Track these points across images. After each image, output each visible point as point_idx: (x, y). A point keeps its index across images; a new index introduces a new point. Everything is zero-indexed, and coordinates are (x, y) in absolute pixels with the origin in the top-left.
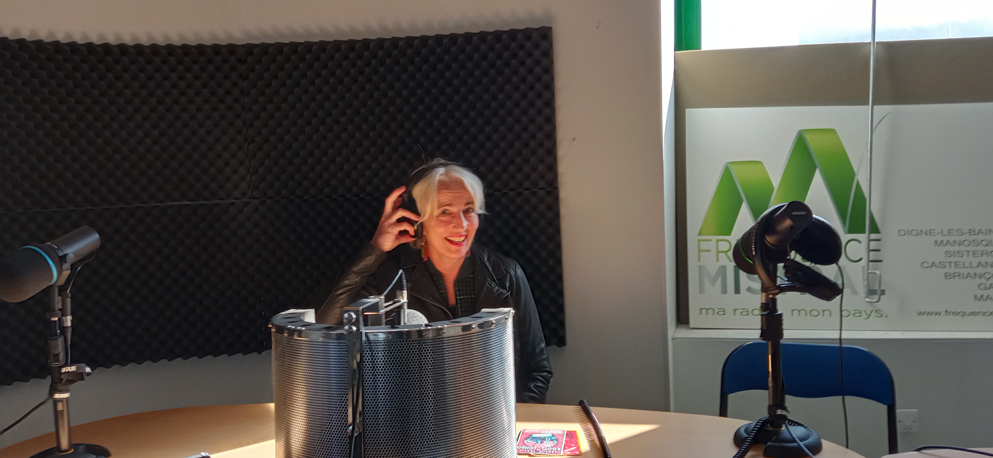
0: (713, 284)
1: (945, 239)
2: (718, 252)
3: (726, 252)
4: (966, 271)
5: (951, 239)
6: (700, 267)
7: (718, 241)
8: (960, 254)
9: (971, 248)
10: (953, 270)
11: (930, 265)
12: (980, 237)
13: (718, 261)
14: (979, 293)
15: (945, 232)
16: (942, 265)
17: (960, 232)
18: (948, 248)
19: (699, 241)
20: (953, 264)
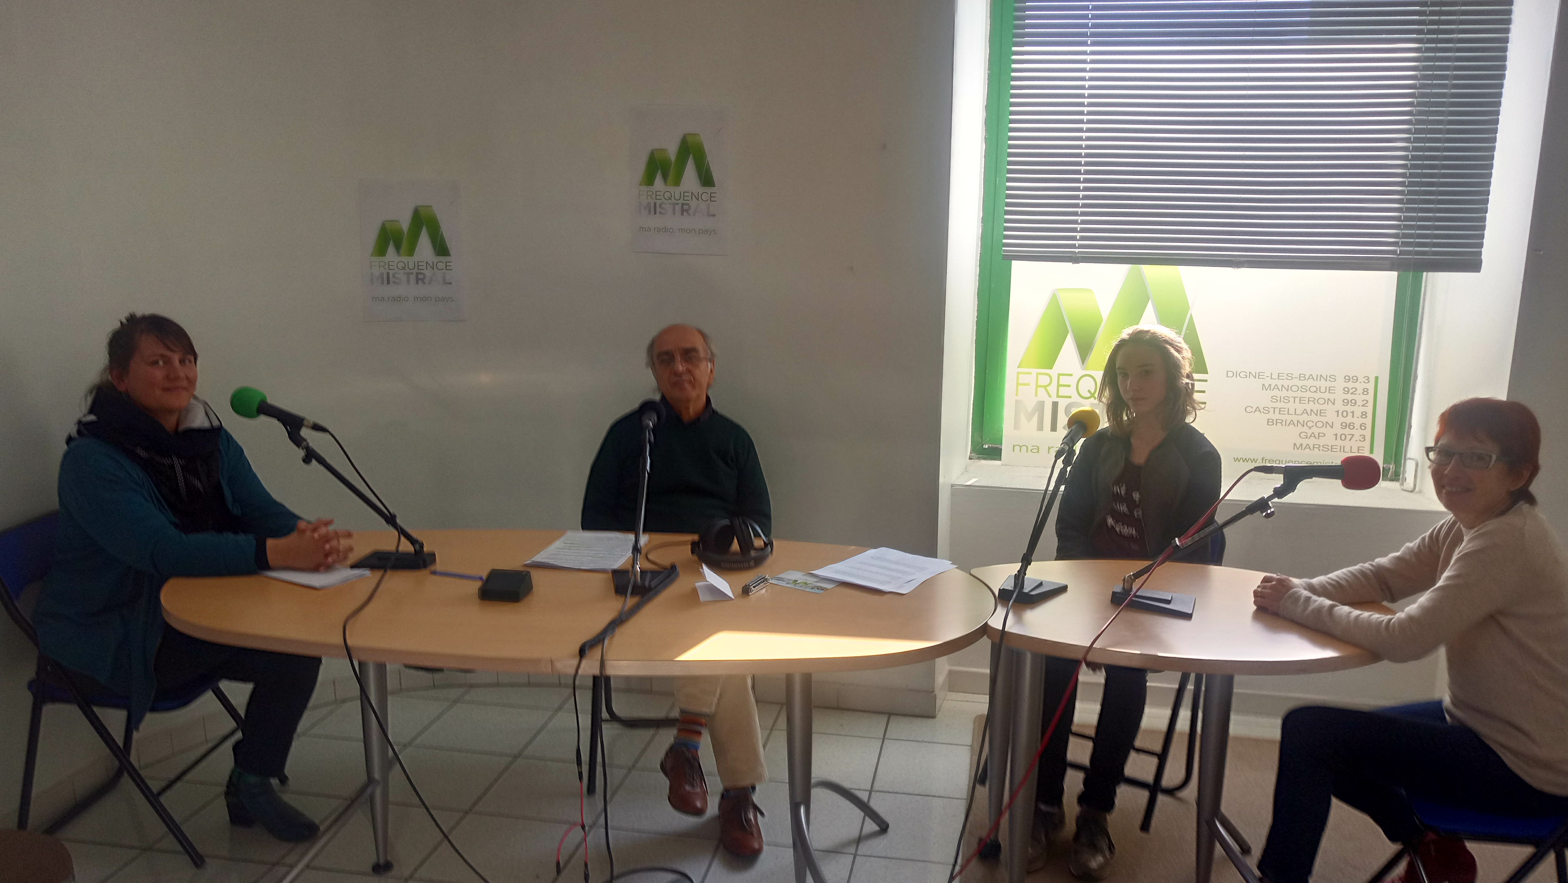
0: (1029, 420)
1: (1273, 382)
2: (1037, 386)
3: (1045, 387)
4: (1289, 418)
5: (1280, 383)
6: (1017, 402)
7: (1038, 374)
8: (1286, 399)
9: (1299, 394)
10: (1277, 416)
11: (1254, 410)
12: (1310, 383)
13: (1036, 395)
14: (1299, 441)
15: (1275, 376)
16: (1266, 410)
17: (1290, 376)
18: (1276, 392)
19: (1018, 373)
20: (1277, 411)
